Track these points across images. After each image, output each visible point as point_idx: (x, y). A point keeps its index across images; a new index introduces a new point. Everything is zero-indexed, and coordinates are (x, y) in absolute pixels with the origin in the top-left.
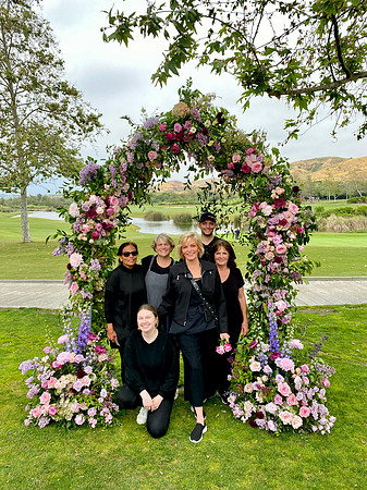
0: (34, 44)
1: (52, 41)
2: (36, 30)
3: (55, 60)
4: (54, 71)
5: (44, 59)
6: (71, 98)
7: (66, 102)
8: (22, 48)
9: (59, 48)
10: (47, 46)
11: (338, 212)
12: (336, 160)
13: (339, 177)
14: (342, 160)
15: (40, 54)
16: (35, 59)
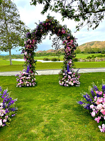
0: (12, 10)
1: (17, 9)
2: (12, 7)
3: (17, 15)
4: (17, 18)
5: (15, 15)
6: (22, 25)
7: (21, 26)
8: (9, 11)
9: (18, 11)
10: (15, 11)
11: (98, 56)
12: (98, 42)
13: (99, 47)
14: (100, 42)
15: (13, 13)
16: (12, 15)
